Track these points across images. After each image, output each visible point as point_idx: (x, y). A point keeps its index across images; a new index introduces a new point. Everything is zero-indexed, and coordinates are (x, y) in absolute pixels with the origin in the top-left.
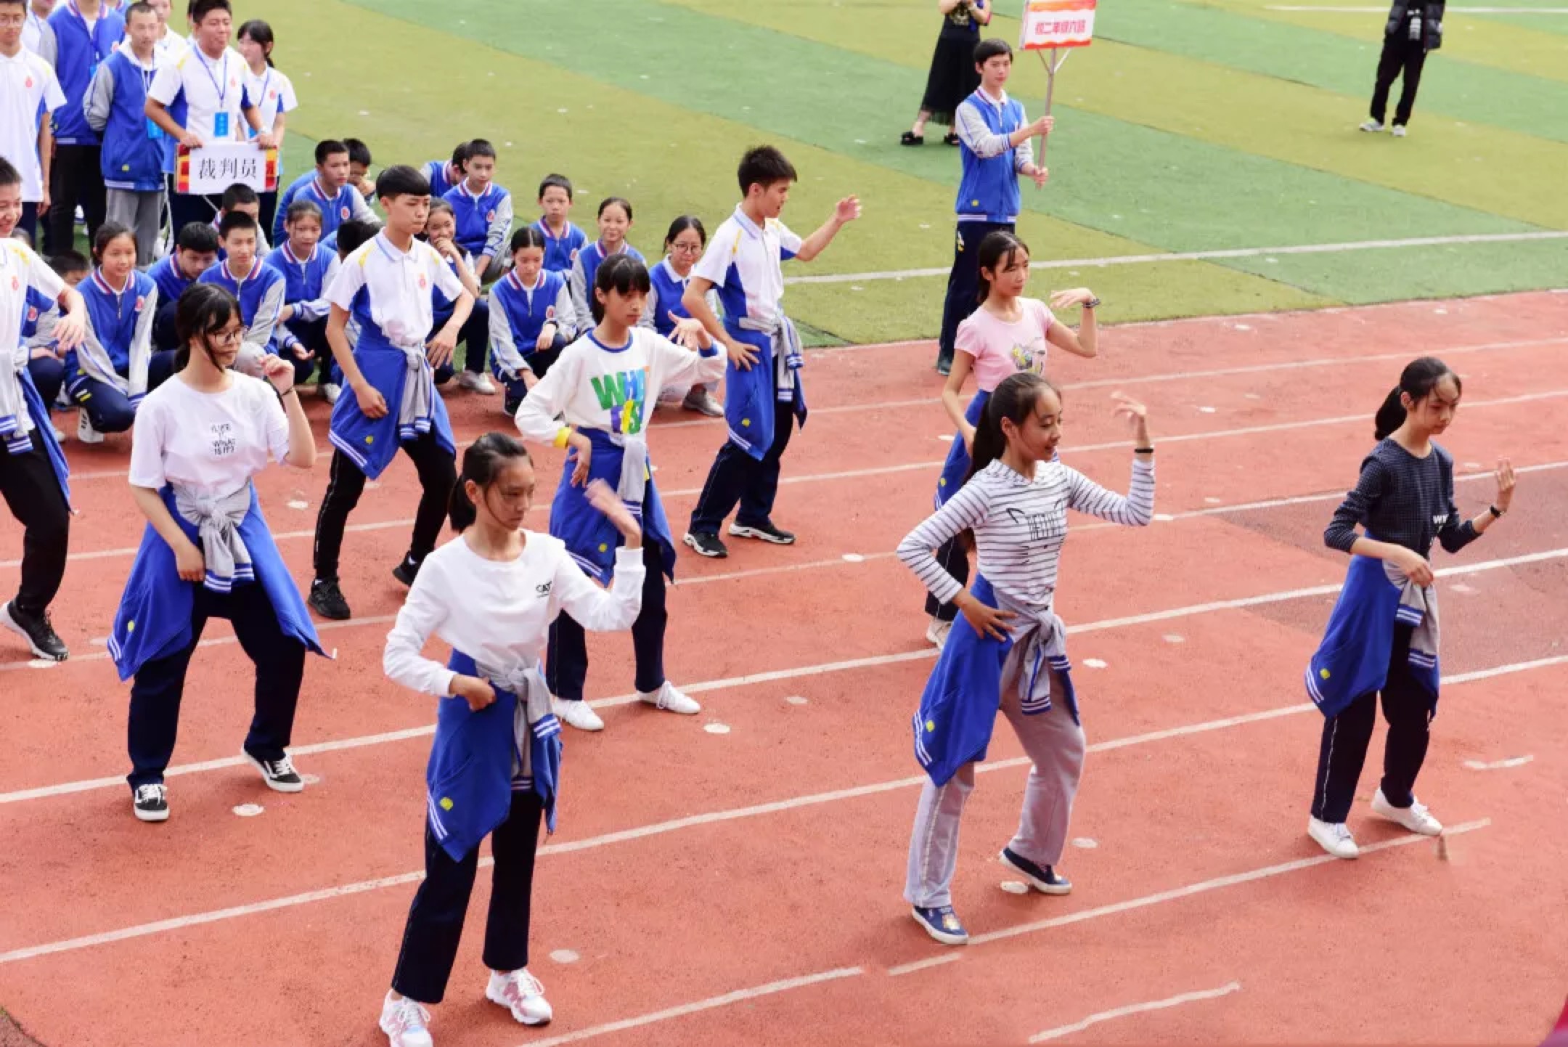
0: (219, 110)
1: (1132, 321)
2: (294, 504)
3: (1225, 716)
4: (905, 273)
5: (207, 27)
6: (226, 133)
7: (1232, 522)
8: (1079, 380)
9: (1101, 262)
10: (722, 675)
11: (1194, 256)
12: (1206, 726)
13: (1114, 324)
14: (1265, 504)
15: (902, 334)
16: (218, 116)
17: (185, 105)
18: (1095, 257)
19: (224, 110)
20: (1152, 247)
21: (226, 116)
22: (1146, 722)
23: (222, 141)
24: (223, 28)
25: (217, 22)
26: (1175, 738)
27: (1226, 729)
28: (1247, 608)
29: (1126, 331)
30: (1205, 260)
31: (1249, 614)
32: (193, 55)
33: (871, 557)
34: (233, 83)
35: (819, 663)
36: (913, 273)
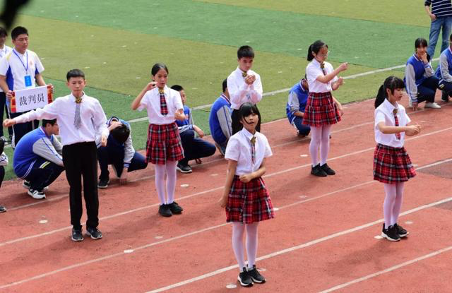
0: (26, 75)
1: (369, 98)
2: (42, 222)
3: (435, 251)
4: (275, 92)
5: (18, 42)
6: (31, 85)
7: (424, 173)
8: (353, 125)
9: (353, 77)
10: (230, 265)
11: (390, 69)
12: (427, 256)
13: (363, 100)
14: (436, 164)
15: (278, 117)
16: (26, 77)
17: (12, 75)
18: (351, 75)
19: (28, 75)
20: (372, 68)
21: (29, 77)
22: (404, 258)
23: (29, 88)
24: (25, 42)
25: (22, 39)
26: (416, 263)
27: (436, 256)
28: (436, 206)
29: (368, 103)
30: (394, 70)
31: (437, 209)
32: (13, 53)
33: (281, 208)
34: (31, 64)
35: (268, 254)
36: (278, 92)
